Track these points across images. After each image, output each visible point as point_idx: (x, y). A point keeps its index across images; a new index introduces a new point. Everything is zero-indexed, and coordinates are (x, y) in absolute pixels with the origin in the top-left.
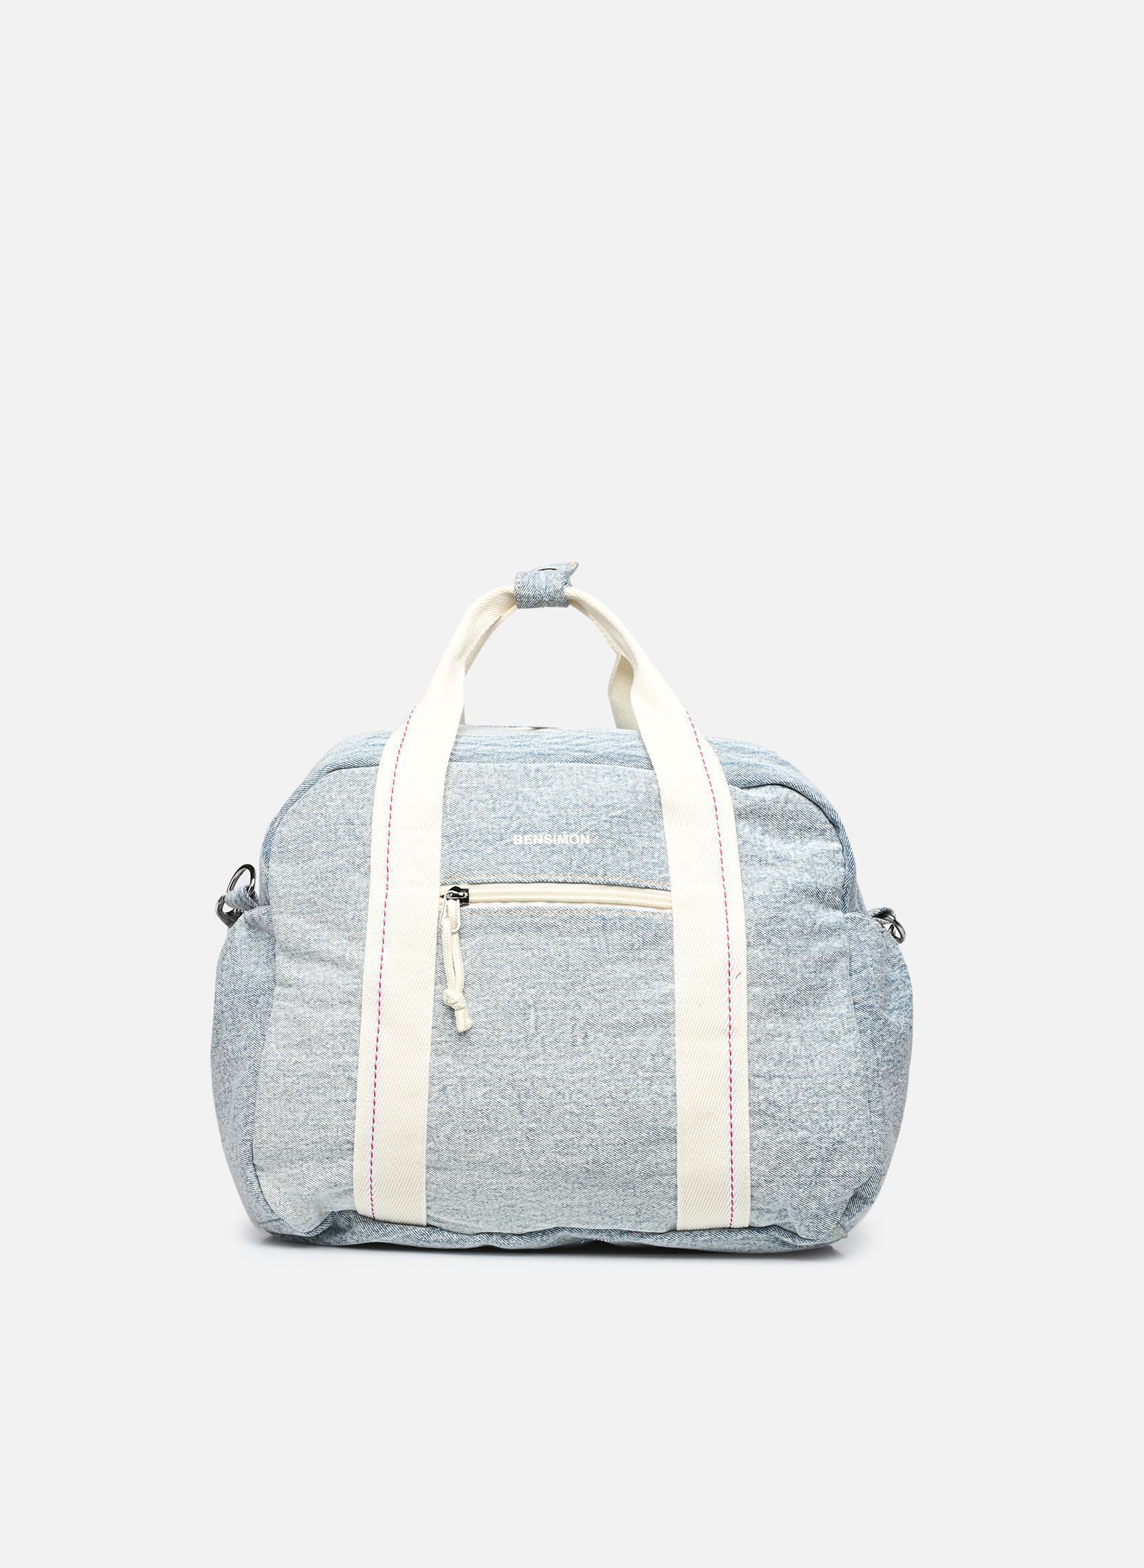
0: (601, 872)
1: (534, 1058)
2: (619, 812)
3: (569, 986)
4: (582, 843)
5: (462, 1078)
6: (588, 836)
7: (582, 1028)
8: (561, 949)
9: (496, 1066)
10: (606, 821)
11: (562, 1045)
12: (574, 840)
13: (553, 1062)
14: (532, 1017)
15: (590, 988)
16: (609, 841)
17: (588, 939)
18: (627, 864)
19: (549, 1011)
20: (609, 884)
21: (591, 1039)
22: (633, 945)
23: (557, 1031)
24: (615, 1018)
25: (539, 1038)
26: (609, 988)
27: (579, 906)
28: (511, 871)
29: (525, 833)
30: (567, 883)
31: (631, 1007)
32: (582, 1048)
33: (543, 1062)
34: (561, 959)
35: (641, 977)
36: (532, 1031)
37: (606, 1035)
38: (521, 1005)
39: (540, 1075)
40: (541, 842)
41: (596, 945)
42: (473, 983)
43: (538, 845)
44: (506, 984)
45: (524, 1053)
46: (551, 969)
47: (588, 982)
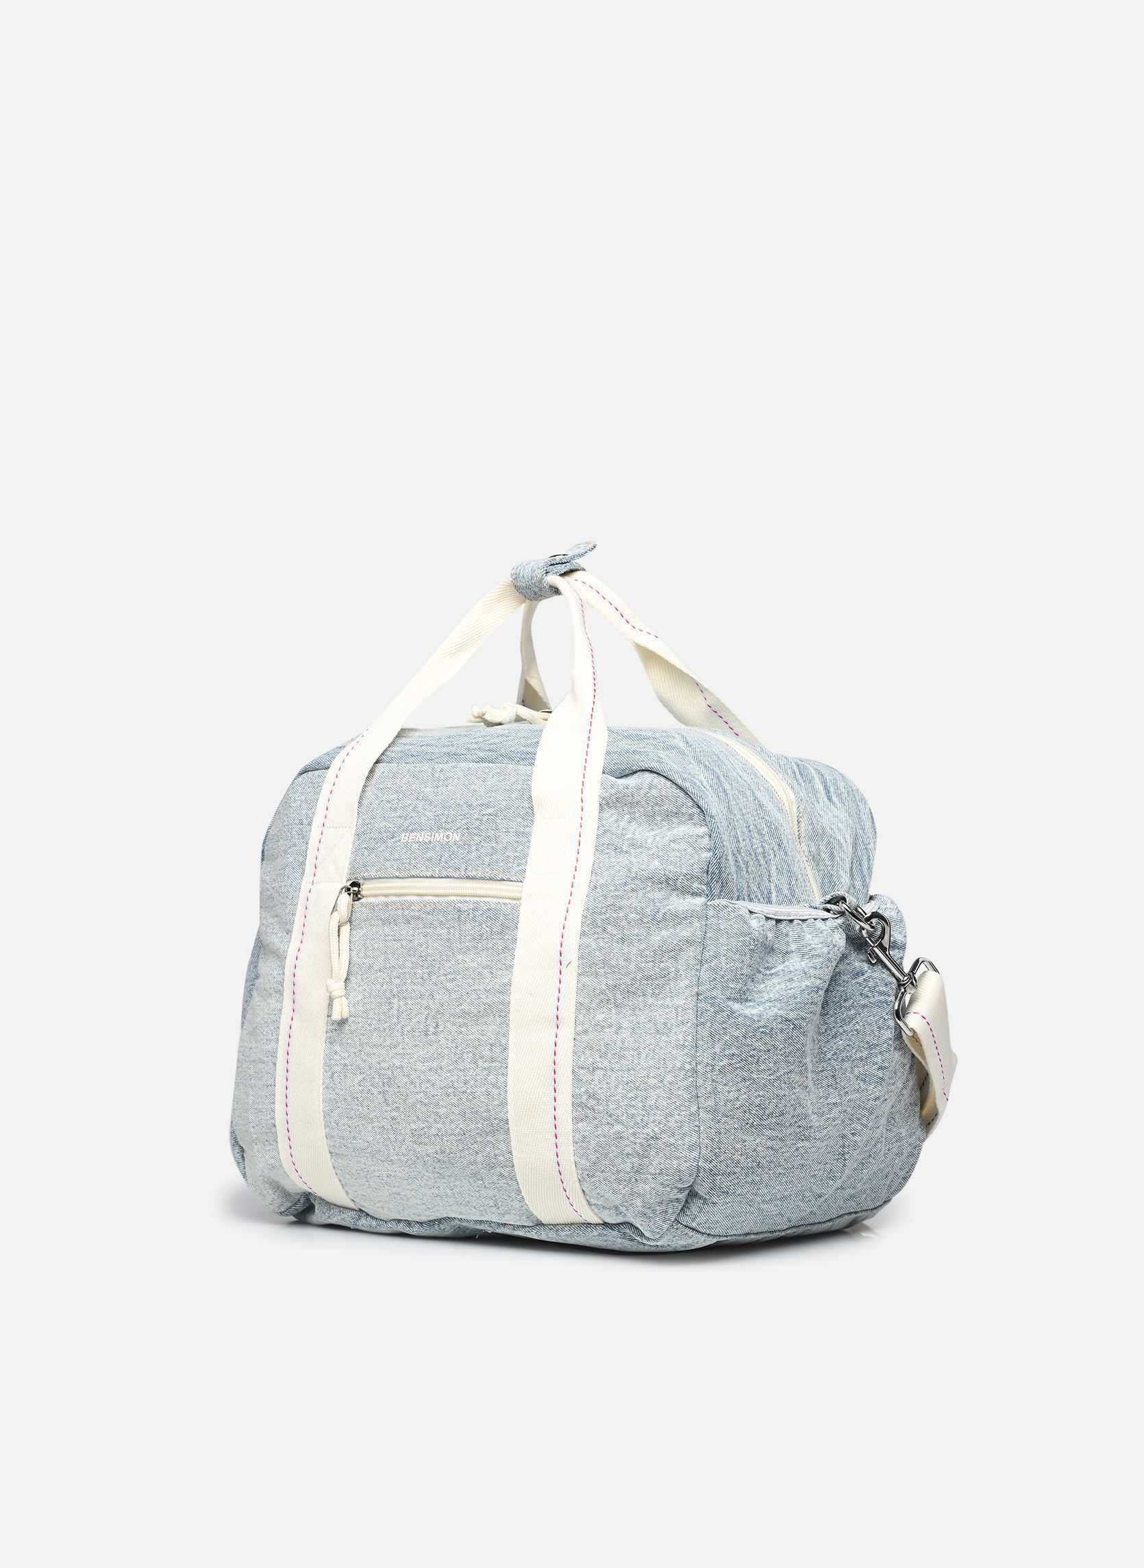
0: (463, 867)
1: (395, 1047)
2: (490, 811)
3: (426, 976)
4: (453, 840)
5: (345, 1065)
6: (460, 834)
7: (434, 1018)
8: (423, 940)
9: (368, 1055)
10: (477, 819)
11: (417, 1034)
12: (448, 837)
13: (409, 1051)
14: (396, 1007)
15: (443, 978)
16: (476, 838)
17: (446, 930)
18: (488, 859)
19: (409, 1001)
20: (468, 878)
21: (441, 1028)
22: (481, 935)
23: (414, 1020)
24: (460, 1007)
25: (399, 1027)
26: (458, 977)
27: (442, 899)
28: (392, 867)
29: (412, 831)
30: (434, 877)
31: (474, 996)
32: (433, 1037)
33: (401, 1051)
34: (421, 949)
35: (487, 967)
36: (395, 1020)
37: (454, 1024)
38: (388, 995)
39: (398, 1064)
40: (421, 840)
41: (451, 936)
42: (357, 973)
43: (419, 842)
44: (379, 974)
45: (388, 1042)
46: (414, 960)
47: (442, 972)
